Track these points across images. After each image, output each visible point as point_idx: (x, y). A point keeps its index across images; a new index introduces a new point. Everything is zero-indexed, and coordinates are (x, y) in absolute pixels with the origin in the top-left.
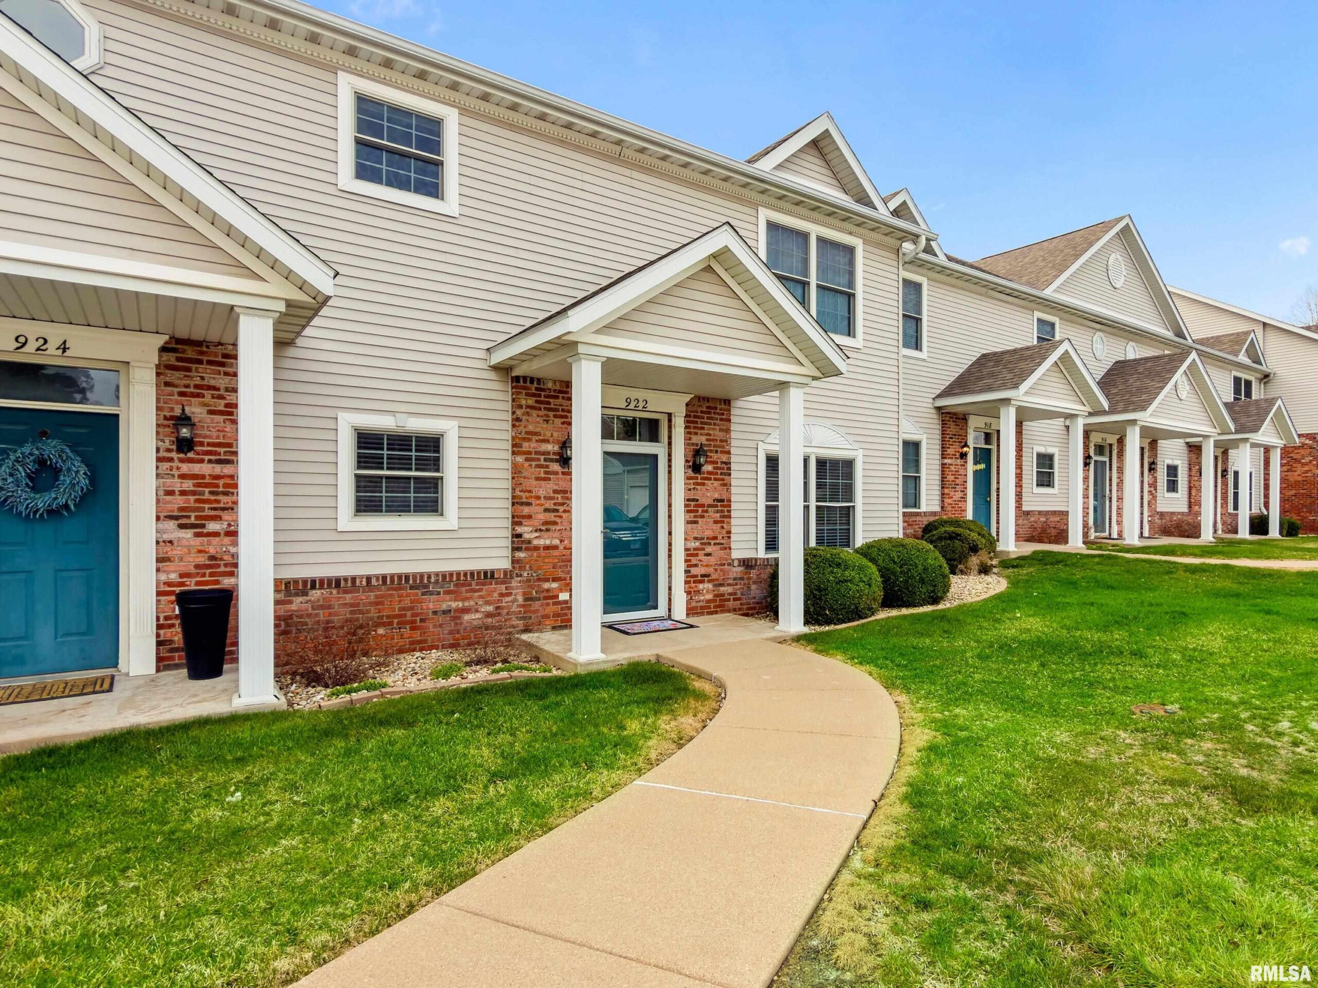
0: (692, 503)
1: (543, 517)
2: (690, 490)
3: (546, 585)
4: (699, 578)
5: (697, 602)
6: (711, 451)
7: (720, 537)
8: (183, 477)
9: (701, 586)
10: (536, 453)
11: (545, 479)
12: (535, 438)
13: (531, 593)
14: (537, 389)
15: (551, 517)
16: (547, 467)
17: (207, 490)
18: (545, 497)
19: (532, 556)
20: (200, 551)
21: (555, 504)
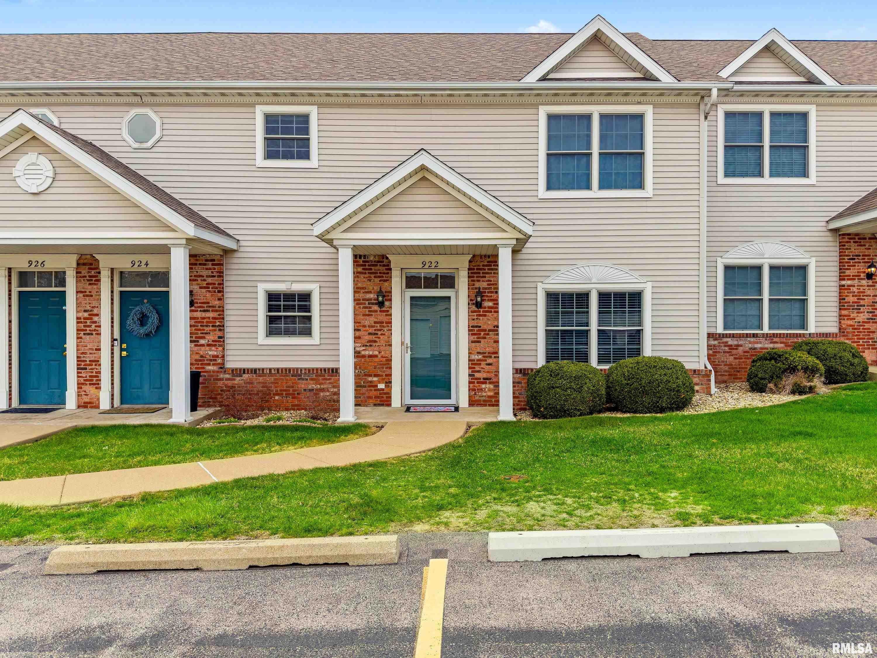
0: (476, 329)
1: (367, 338)
2: (473, 320)
3: (370, 379)
4: (482, 380)
5: (480, 397)
6: (492, 292)
8: (190, 318)
9: (483, 386)
10: (363, 300)
11: (369, 315)
12: (362, 291)
13: (360, 383)
14: (363, 261)
15: (373, 338)
16: (370, 308)
17: (199, 324)
18: (369, 326)
19: (363, 361)
21: (375, 330)
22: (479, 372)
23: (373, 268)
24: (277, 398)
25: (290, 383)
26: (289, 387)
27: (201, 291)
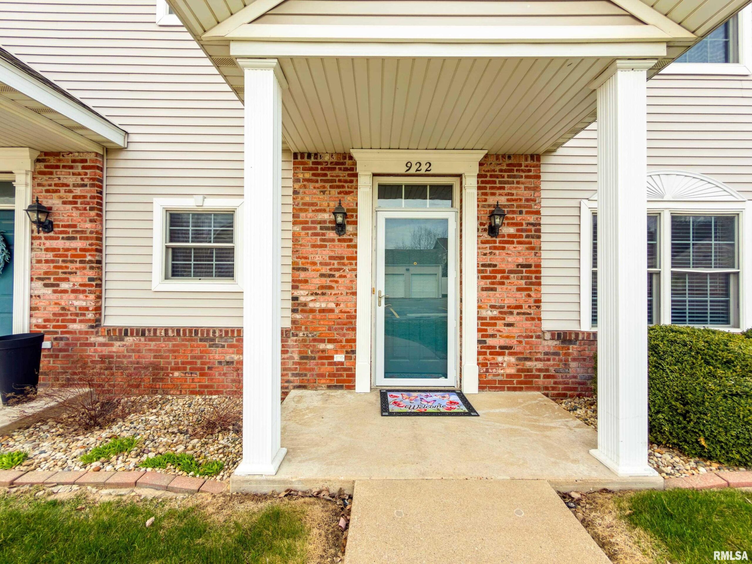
0: (488, 269)
1: (318, 281)
2: (485, 254)
3: (322, 346)
4: (498, 350)
5: (494, 375)
6: (514, 212)
7: (525, 306)
8: (47, 250)
9: (500, 359)
10: (313, 222)
11: (321, 246)
12: (311, 208)
13: (306, 352)
14: (314, 163)
15: (327, 281)
16: (324, 235)
17: (61, 259)
18: (321, 264)
19: (308, 317)
20: (56, 304)
21: (331, 270)
22: (493, 336)
23: (328, 173)
24: (176, 374)
25: (197, 352)
26: (195, 357)
27: (64, 208)
